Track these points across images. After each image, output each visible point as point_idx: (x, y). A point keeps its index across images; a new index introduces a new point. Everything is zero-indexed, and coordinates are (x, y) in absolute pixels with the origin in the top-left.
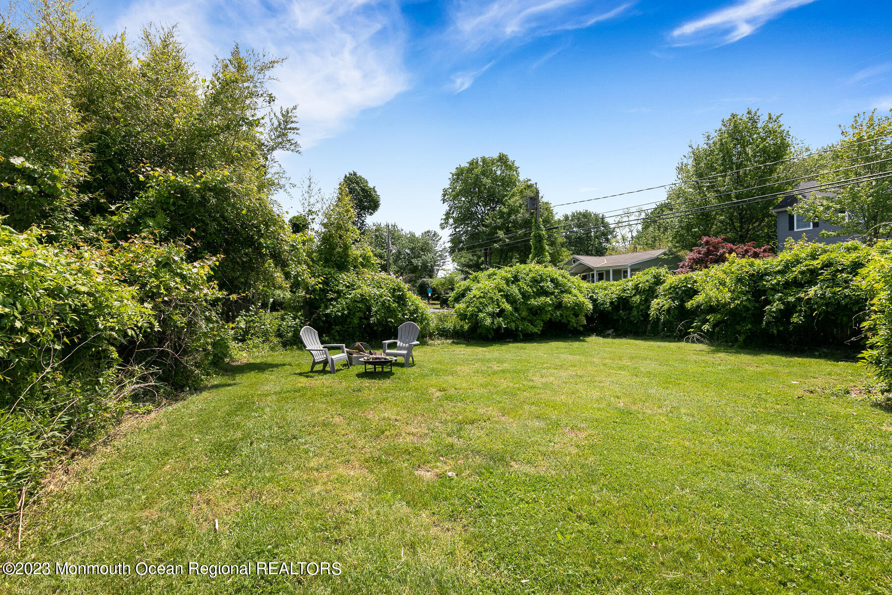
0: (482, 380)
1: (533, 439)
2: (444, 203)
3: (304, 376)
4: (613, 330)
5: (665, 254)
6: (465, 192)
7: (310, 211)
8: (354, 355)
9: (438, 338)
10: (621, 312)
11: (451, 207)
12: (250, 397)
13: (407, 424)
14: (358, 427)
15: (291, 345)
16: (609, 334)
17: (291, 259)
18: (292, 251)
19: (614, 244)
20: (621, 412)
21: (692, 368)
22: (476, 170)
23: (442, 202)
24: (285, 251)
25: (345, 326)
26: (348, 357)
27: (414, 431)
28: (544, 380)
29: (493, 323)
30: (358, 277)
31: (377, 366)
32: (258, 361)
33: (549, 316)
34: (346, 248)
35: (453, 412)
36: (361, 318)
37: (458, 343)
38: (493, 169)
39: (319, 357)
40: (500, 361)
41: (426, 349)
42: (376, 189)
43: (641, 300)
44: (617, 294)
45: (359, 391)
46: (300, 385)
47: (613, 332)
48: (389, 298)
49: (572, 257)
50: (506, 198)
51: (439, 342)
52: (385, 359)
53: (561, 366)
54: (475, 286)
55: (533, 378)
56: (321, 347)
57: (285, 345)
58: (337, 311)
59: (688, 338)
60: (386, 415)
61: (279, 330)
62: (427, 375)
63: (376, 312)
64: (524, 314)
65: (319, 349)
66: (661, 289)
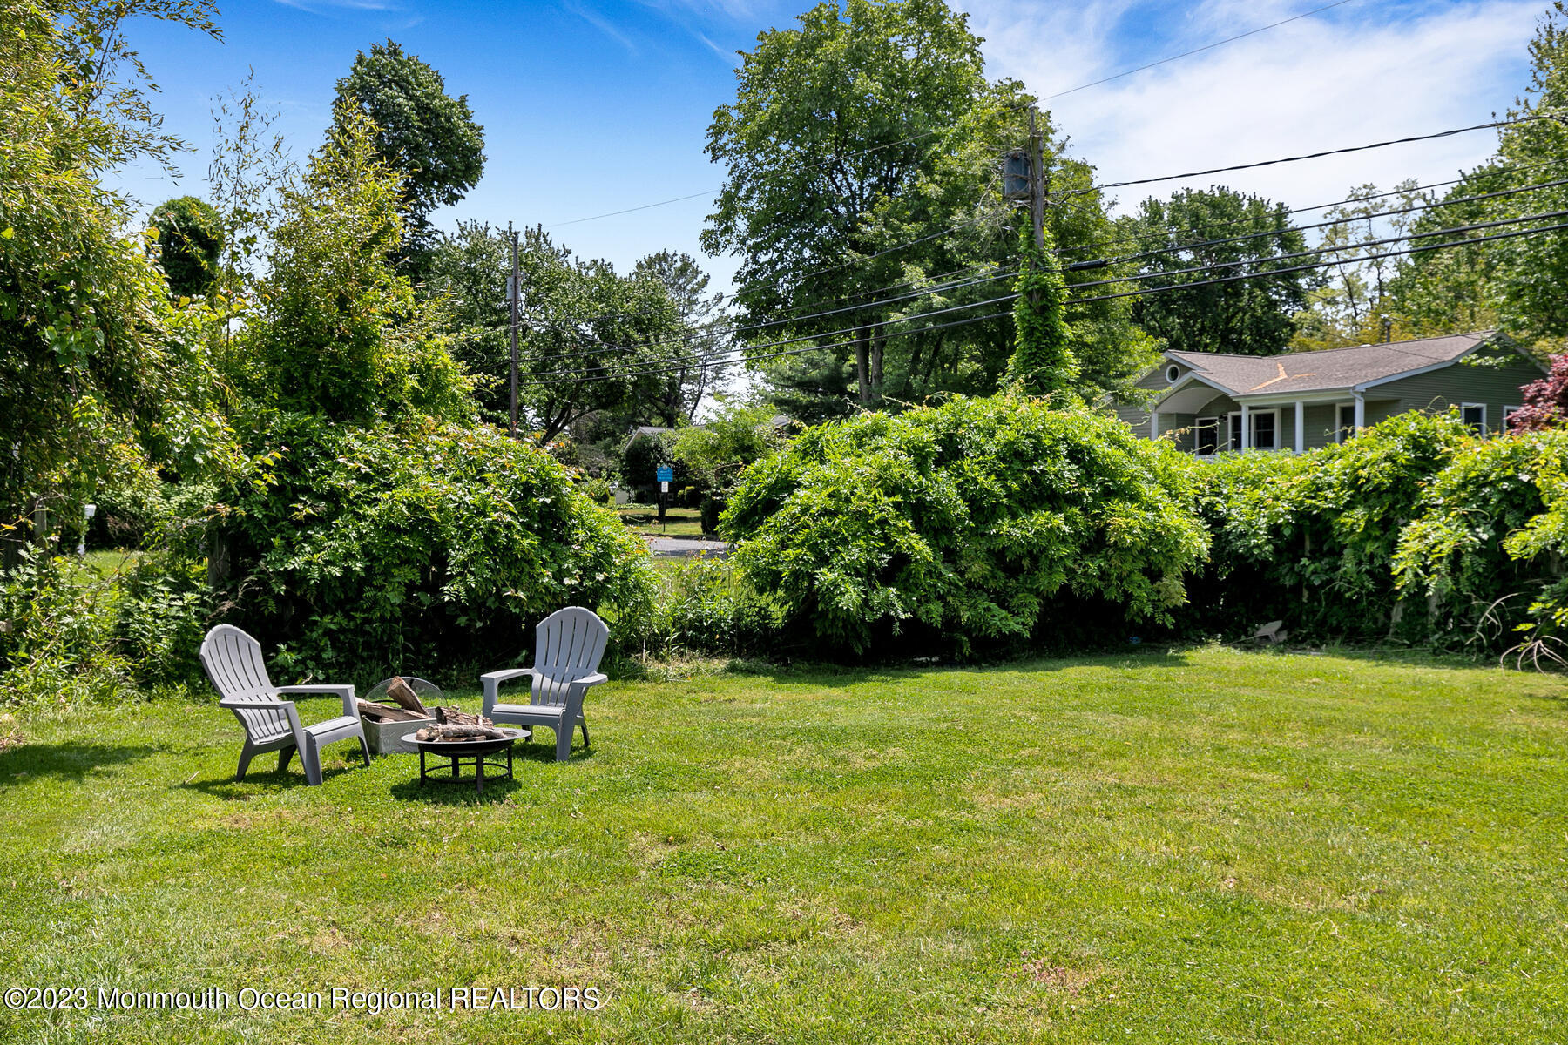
0: (806, 804)
1: (925, 995)
2: (715, 159)
3: (216, 793)
4: (1278, 624)
5: (1482, 351)
6: (790, 123)
7: (238, 212)
8: (386, 721)
9: (682, 654)
10: (1304, 561)
11: (742, 177)
12: (38, 866)
13: (549, 952)
14: (392, 962)
15: (170, 680)
16: (1266, 638)
17: (172, 391)
18: (173, 364)
19: (1318, 307)
20: (1218, 907)
21: (1494, 760)
22: (829, 46)
23: (709, 155)
24: (151, 364)
25: (358, 615)
26: (366, 726)
27: (568, 972)
28: (1006, 805)
29: (866, 602)
30: (399, 443)
31: (461, 760)
32: (57, 738)
33: (1061, 578)
34: (364, 340)
35: (698, 913)
36: (411, 587)
37: (749, 672)
38: (892, 41)
39: (267, 731)
40: (879, 738)
41: (638, 692)
42: (470, 106)
43: (1369, 520)
44: (1291, 501)
45: (399, 843)
46: (201, 825)
47: (1280, 630)
48: (508, 518)
49: (1163, 358)
50: (936, 147)
51: (685, 667)
52: (490, 736)
53: (1078, 755)
54: (810, 471)
55: (978, 798)
56: (272, 695)
57: (145, 682)
58: (328, 563)
59: (1515, 653)
60: (483, 924)
61: (122, 629)
62: (628, 790)
63: (464, 564)
64: (978, 569)
65: (266, 702)
66: (1434, 489)
